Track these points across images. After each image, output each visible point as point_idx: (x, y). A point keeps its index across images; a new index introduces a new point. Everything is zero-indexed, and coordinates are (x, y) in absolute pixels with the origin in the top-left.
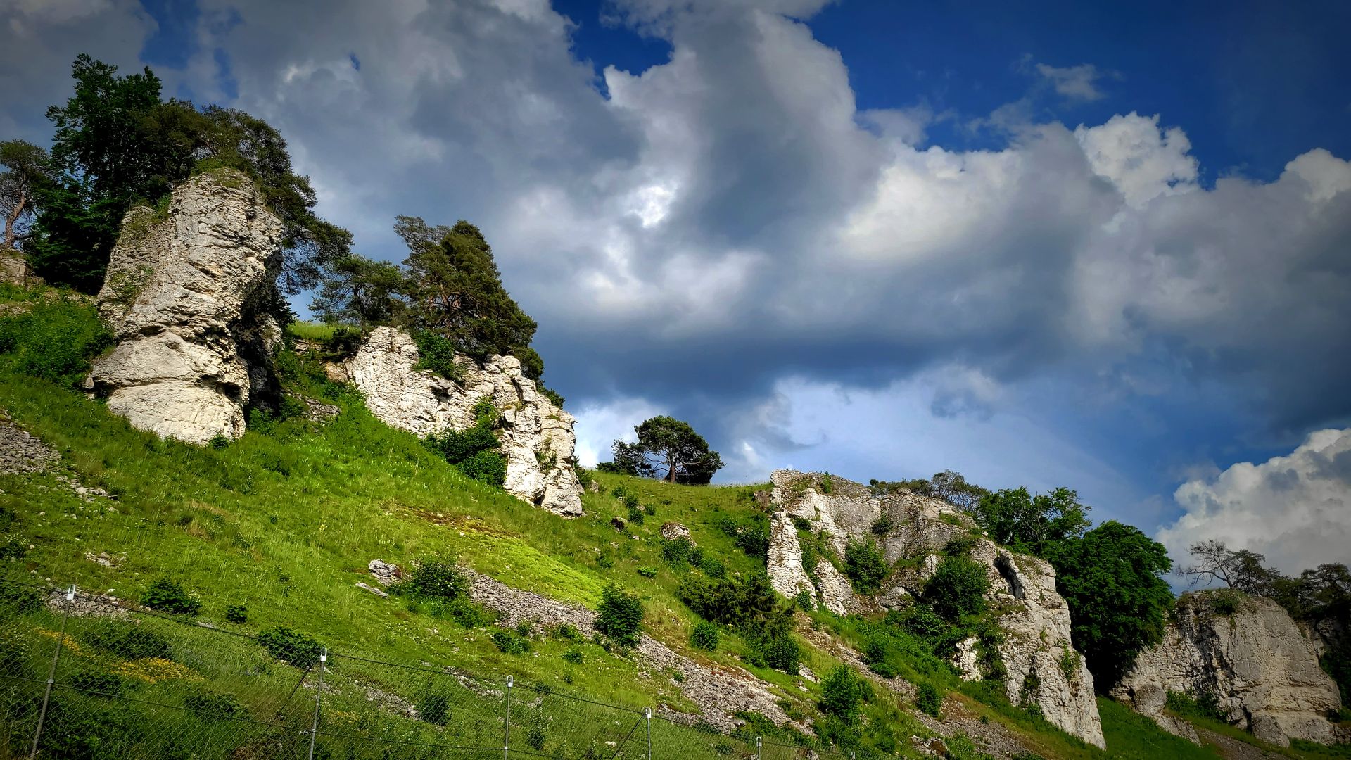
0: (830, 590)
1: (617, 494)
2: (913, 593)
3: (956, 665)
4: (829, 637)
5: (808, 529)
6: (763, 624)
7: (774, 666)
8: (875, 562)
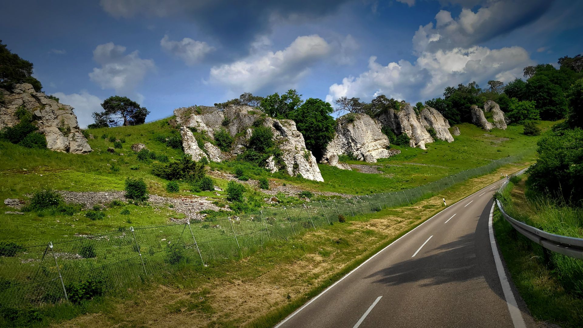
0: (212, 153)
1: (104, 137)
2: (245, 146)
3: (268, 168)
4: (219, 172)
5: (196, 131)
6: (194, 175)
7: (204, 190)
8: (227, 138)
